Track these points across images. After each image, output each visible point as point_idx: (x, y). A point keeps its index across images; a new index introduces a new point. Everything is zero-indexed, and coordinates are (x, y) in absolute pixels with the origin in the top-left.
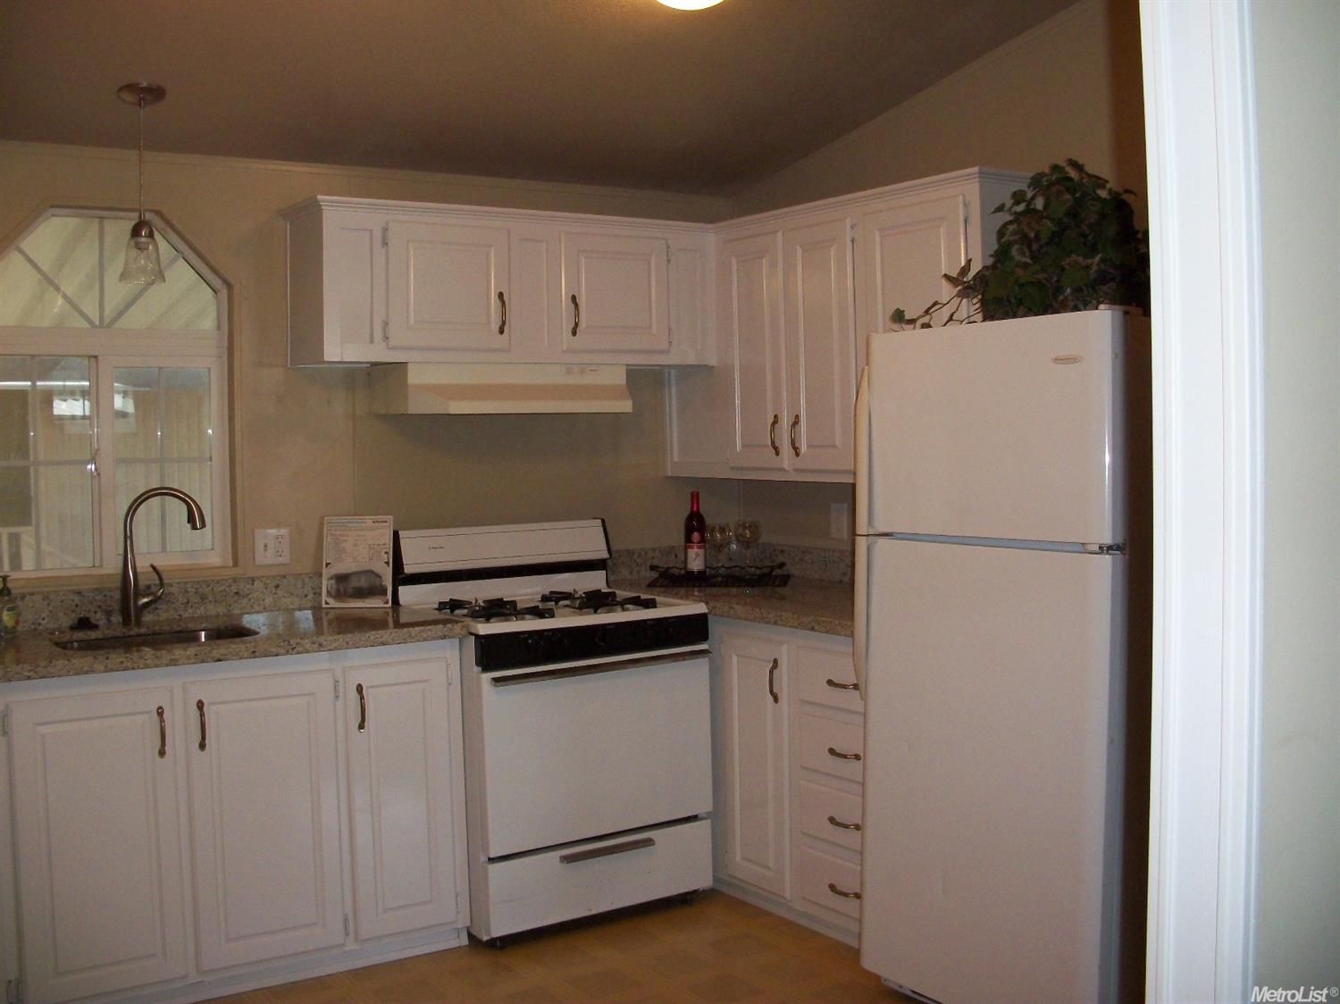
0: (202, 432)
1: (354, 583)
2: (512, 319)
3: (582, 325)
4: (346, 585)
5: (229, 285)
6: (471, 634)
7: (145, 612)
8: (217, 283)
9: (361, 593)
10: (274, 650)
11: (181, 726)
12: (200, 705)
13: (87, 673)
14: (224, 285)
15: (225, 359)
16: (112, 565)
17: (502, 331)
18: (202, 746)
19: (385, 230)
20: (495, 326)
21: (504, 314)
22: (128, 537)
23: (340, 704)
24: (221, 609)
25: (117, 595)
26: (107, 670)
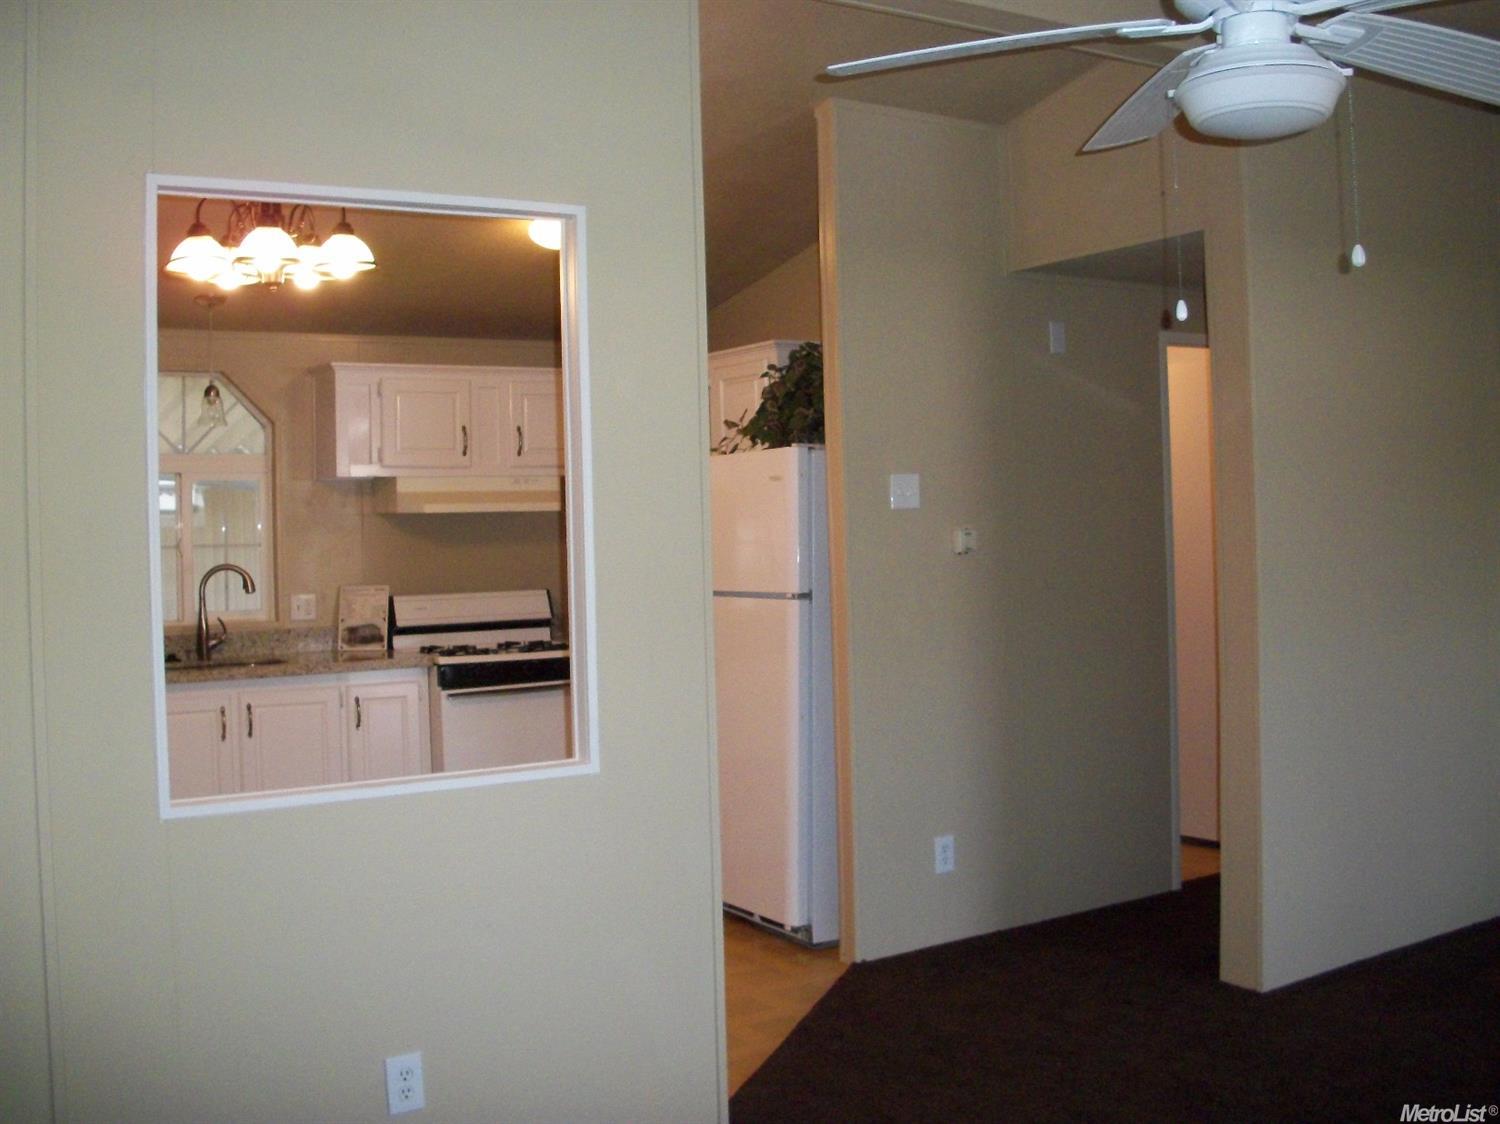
0: (255, 527)
1: (361, 633)
2: (474, 445)
3: (526, 448)
4: (356, 635)
5: (273, 423)
6: (435, 664)
7: (213, 651)
8: (264, 420)
9: (366, 640)
10: (299, 672)
11: (236, 721)
12: (249, 708)
13: (175, 682)
14: (269, 421)
15: (270, 475)
16: (191, 620)
17: (465, 453)
18: (250, 734)
19: (380, 385)
20: (460, 449)
21: (465, 441)
22: (202, 599)
23: (344, 709)
24: (267, 652)
25: (194, 640)
26: (189, 681)
